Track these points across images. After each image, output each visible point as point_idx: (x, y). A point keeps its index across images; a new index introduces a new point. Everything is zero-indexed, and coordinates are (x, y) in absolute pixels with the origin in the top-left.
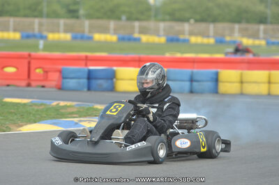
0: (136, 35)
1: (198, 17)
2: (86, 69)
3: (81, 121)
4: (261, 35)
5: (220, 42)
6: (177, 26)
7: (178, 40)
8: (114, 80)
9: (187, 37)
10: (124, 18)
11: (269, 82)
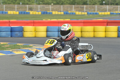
0: (27, 11)
1: (55, 2)
2: (10, 27)
3: (13, 51)
4: (85, 10)
5: (66, 13)
6: (46, 7)
7: (47, 13)
8: (23, 32)
9: (51, 12)
10: (21, 3)
11: (94, 31)
